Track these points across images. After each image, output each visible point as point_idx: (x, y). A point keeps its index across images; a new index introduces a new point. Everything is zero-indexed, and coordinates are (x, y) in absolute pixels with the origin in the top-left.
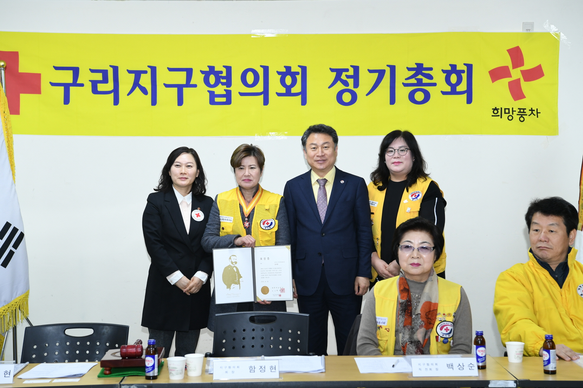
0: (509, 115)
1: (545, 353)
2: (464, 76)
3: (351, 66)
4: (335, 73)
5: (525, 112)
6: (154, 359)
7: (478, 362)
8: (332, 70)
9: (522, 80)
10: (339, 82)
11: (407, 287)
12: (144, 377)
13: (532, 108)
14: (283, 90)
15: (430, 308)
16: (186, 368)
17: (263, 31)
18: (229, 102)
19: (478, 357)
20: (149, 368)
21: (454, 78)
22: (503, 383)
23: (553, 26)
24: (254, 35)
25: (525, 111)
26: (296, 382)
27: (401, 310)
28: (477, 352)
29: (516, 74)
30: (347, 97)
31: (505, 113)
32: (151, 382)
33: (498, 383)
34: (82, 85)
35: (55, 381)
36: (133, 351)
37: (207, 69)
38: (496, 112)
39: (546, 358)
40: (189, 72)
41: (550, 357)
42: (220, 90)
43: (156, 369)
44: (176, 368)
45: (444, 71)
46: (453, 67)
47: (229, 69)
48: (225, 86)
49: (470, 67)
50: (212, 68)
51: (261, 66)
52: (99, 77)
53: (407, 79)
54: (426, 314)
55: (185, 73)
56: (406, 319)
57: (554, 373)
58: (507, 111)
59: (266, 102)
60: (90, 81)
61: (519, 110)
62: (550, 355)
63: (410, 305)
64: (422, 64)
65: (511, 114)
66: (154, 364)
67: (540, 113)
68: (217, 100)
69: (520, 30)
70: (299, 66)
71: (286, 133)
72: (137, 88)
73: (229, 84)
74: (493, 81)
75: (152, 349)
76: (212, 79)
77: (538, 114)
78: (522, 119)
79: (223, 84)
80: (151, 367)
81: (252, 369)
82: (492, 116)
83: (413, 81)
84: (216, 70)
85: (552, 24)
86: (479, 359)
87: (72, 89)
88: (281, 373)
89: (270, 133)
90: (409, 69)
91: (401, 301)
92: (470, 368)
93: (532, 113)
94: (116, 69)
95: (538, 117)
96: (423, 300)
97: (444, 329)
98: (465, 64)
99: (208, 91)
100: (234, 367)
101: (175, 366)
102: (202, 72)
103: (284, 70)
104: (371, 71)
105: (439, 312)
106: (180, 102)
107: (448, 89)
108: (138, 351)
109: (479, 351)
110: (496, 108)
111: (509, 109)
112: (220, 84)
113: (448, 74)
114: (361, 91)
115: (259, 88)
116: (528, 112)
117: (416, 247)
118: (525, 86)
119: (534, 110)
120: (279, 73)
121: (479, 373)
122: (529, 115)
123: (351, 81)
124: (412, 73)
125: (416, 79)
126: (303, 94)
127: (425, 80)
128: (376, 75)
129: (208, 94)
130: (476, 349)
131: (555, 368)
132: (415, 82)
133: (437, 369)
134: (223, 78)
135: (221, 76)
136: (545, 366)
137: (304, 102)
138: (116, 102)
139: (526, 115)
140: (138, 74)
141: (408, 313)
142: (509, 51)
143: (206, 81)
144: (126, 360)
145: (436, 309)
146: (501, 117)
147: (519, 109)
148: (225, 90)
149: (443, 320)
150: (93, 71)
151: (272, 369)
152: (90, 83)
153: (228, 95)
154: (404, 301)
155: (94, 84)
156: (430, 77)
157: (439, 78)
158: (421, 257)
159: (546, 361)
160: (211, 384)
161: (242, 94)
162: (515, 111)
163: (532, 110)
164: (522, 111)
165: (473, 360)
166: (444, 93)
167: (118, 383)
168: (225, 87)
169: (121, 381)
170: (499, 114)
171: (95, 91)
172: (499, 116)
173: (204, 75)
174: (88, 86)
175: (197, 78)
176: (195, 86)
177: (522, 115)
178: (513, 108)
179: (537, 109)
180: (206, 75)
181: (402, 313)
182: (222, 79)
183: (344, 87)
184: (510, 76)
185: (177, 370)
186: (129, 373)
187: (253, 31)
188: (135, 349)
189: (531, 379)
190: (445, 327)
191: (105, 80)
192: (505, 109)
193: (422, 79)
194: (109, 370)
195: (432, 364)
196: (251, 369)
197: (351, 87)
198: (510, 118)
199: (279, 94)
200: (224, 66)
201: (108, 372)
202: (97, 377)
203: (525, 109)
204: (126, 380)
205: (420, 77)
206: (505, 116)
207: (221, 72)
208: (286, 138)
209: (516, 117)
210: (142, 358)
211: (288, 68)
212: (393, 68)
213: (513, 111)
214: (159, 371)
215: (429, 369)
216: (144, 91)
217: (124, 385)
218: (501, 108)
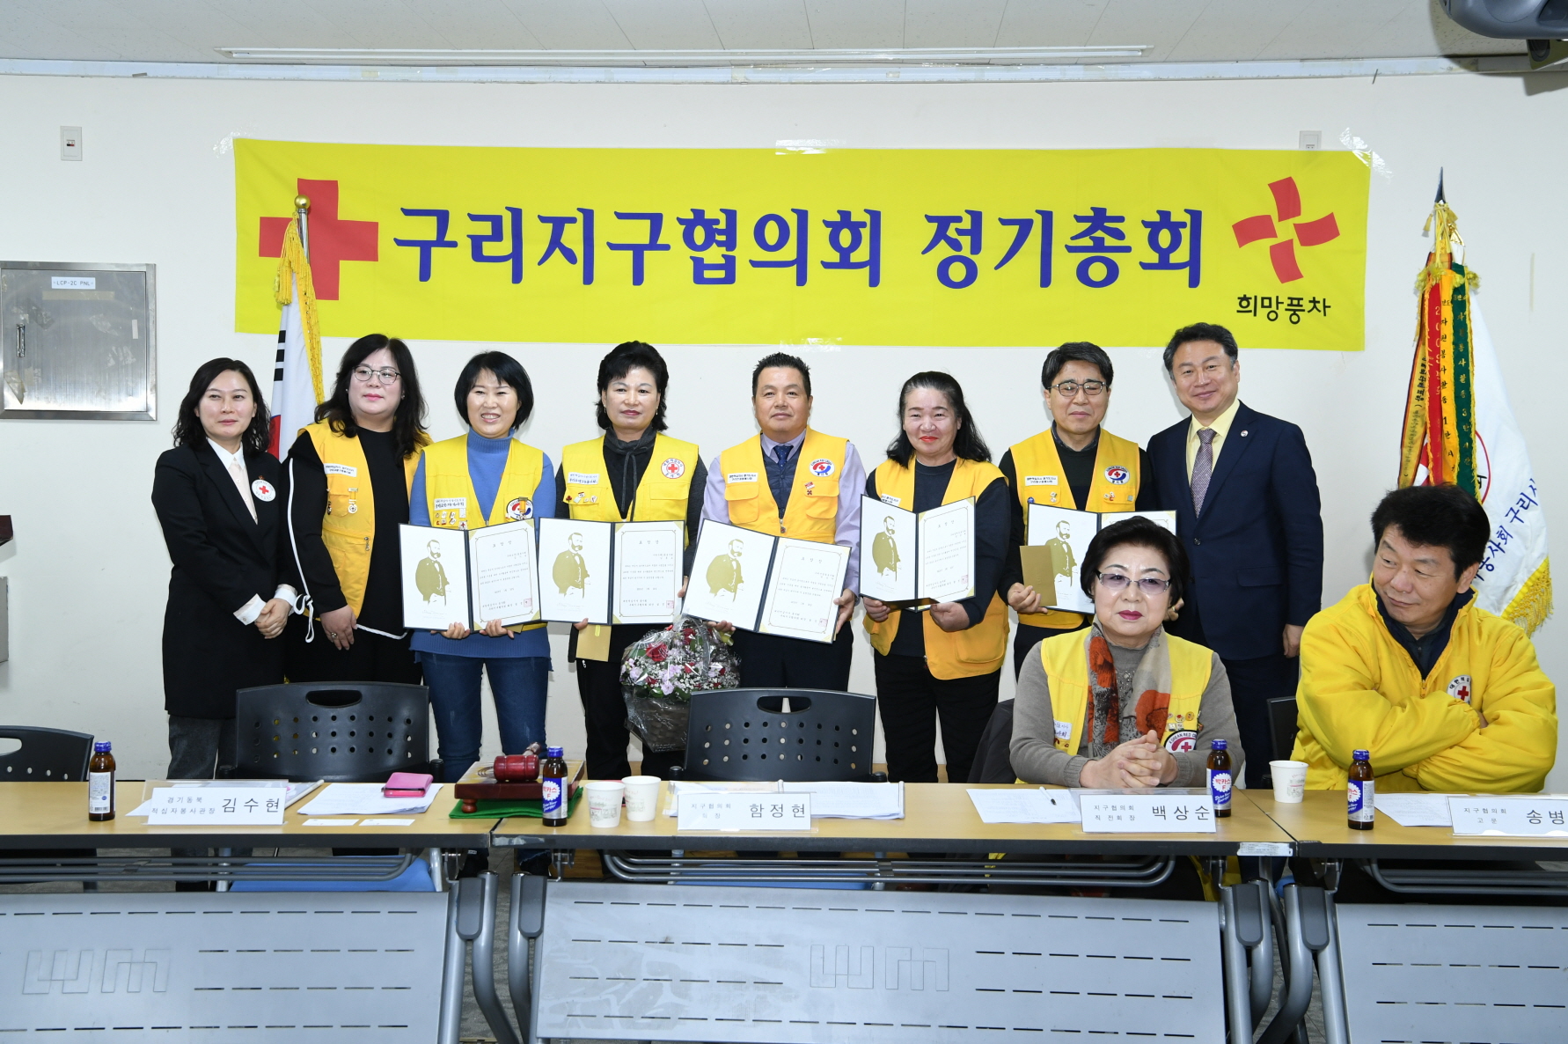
0: (1269, 310)
1: (1352, 786)
2: (1186, 233)
3: (967, 211)
4: (935, 225)
5: (1301, 306)
6: (560, 786)
7: (1215, 802)
8: (930, 219)
9: (1296, 243)
10: (943, 242)
11: (1109, 660)
12: (541, 820)
13: (1314, 298)
14: (835, 257)
15: (1154, 704)
16: (624, 802)
17: (797, 143)
18: (730, 279)
19: (1215, 793)
20: (551, 803)
21: (1165, 238)
22: (1266, 848)
23: (1359, 139)
24: (779, 150)
25: (1301, 302)
26: (845, 839)
27: (1098, 710)
28: (1214, 782)
29: (1285, 231)
30: (957, 272)
31: (1263, 306)
32: (555, 831)
33: (1257, 848)
34: (453, 244)
35: (366, 822)
36: (519, 767)
37: (691, 216)
38: (1244, 303)
39: (1354, 798)
40: (656, 220)
41: (1361, 796)
42: (714, 255)
43: (564, 806)
44: (603, 805)
45: (1146, 224)
46: (1165, 215)
47: (731, 215)
48: (724, 248)
49: (1196, 216)
50: (699, 214)
51: (793, 210)
52: (485, 228)
53: (1074, 238)
54: (1147, 718)
55: (647, 223)
56: (1108, 728)
57: (1368, 826)
58: (1266, 302)
59: (802, 279)
60: (468, 236)
61: (1289, 302)
62: (1361, 792)
63: (1116, 699)
64: (1104, 210)
65: (1274, 308)
66: (560, 796)
67: (1329, 307)
68: (708, 274)
69: (1294, 145)
70: (866, 211)
71: (839, 339)
72: (557, 252)
73: (731, 244)
74: (1241, 243)
75: (557, 765)
76: (699, 235)
77: (1327, 309)
78: (1295, 318)
79: (720, 244)
80: (554, 801)
81: (756, 811)
82: (1238, 311)
83: (1087, 242)
84: (707, 216)
85: (1356, 136)
86: (1217, 798)
87: (435, 251)
88: (814, 819)
89: (809, 339)
90: (1079, 219)
91: (1099, 689)
92: (1200, 815)
93: (1315, 307)
94: (517, 214)
95: (1325, 315)
96: (1141, 687)
97: (1180, 747)
98: (1187, 211)
99: (692, 258)
100: (720, 806)
101: (601, 802)
102: (681, 221)
103: (837, 218)
104: (1004, 222)
105: (1170, 711)
106: (638, 278)
107: (1154, 258)
108: (530, 767)
109: (1217, 781)
110: (1245, 296)
111: (1270, 299)
112: (714, 244)
113: (1154, 228)
114: (984, 261)
115: (789, 252)
116: (1307, 306)
117: (1133, 579)
118: (1303, 255)
119: (1319, 302)
120: (827, 224)
121: (1216, 825)
122: (1309, 312)
123: (966, 241)
124: (1086, 226)
125: (1091, 238)
126: (874, 264)
127: (1110, 241)
128: (1015, 229)
129: (692, 262)
130: (1212, 777)
131: (1371, 817)
132: (1090, 243)
133: (1132, 818)
134: (721, 232)
135: (716, 229)
136: (1350, 812)
137: (874, 281)
138: (517, 277)
139: (1303, 310)
140: (558, 224)
141: (1113, 715)
142: (1274, 187)
143: (688, 239)
144: (505, 785)
145: (1165, 706)
146: (1255, 315)
147: (1289, 298)
148: (723, 256)
149: (1178, 728)
150: (474, 218)
151: (796, 811)
152: (469, 240)
153: (729, 265)
154: (1105, 689)
155: (477, 242)
156: (1119, 235)
157: (1136, 236)
158: (1143, 599)
159: (1355, 803)
160: (674, 838)
161: (755, 264)
162: (1282, 303)
163: (1314, 301)
164: (1295, 302)
165: (1206, 800)
166: (1145, 266)
167: (486, 831)
168: (723, 250)
169: (494, 829)
170: (1251, 307)
171: (478, 255)
172: (1250, 311)
173: (684, 226)
174: (466, 246)
175: (672, 233)
176: (666, 247)
177: (1295, 310)
178: (1277, 297)
179: (1324, 300)
180: (689, 226)
181: (1102, 714)
182: (719, 234)
183: (953, 253)
184: (1274, 235)
185: (605, 808)
186: (512, 810)
187: (780, 143)
188: (522, 764)
189: (1325, 841)
190: (1183, 743)
191: (497, 236)
192: (1263, 299)
193: (1103, 239)
194: (473, 804)
195: (1123, 808)
196: (754, 810)
197: (966, 251)
198: (1273, 316)
199: (827, 265)
200: (722, 210)
201: (469, 808)
202: (448, 817)
203: (1302, 299)
204: (504, 825)
205: (1099, 234)
206: (1262, 312)
207: (717, 222)
208: (838, 349)
209: (1284, 315)
210: (536, 782)
211: (845, 215)
212: (1047, 217)
213: (1278, 303)
214: (571, 809)
215: (1115, 818)
216: (570, 256)
217: (498, 836)
218: (1256, 297)
